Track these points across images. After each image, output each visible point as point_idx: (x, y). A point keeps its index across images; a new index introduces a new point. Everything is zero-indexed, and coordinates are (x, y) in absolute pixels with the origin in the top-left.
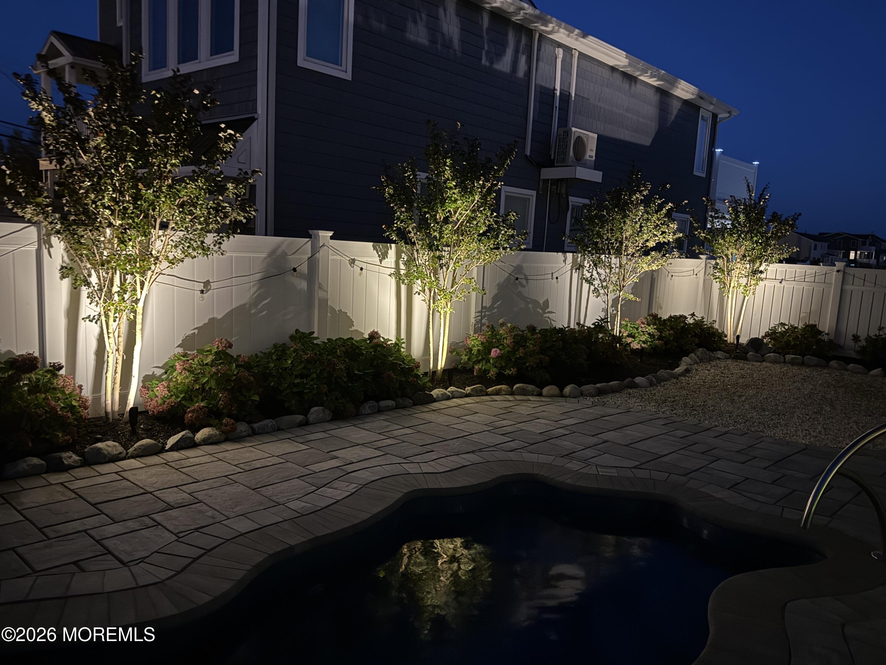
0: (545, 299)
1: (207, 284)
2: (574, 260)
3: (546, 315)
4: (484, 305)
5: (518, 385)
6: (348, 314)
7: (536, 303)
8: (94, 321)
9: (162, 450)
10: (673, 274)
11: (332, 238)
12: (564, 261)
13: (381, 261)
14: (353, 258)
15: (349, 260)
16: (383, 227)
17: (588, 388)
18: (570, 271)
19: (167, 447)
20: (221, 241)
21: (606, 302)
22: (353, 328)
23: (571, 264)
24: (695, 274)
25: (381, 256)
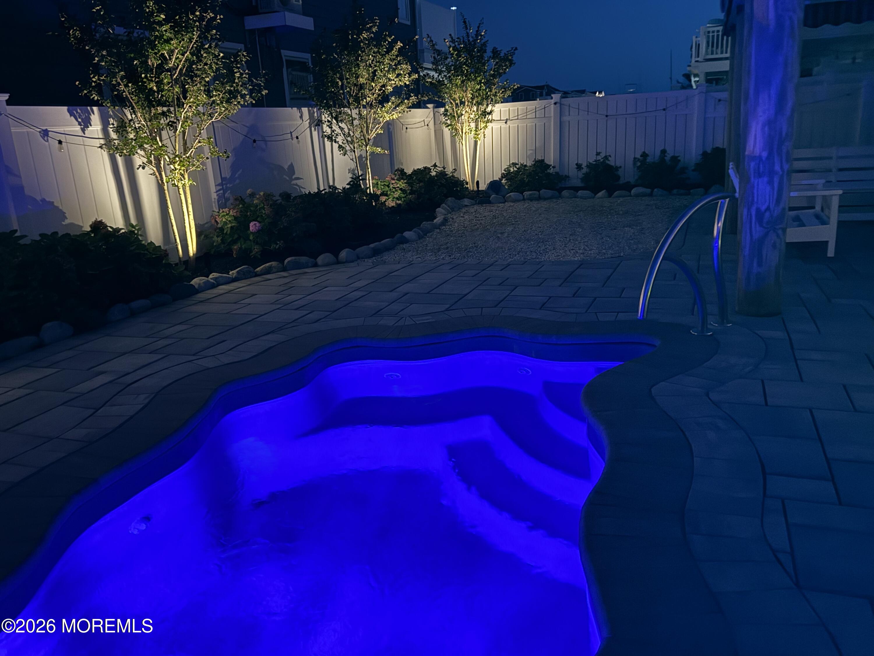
0: (289, 164)
2: (311, 115)
3: (294, 182)
4: (223, 176)
5: (289, 259)
6: (55, 204)
7: (280, 168)
10: (408, 126)
11: (9, 103)
12: (300, 117)
13: (83, 130)
14: (44, 128)
15: (40, 133)
16: (77, 83)
17: (363, 250)
18: (308, 129)
21: (354, 160)
22: (67, 222)
23: (309, 121)
24: (426, 124)
25: (82, 124)
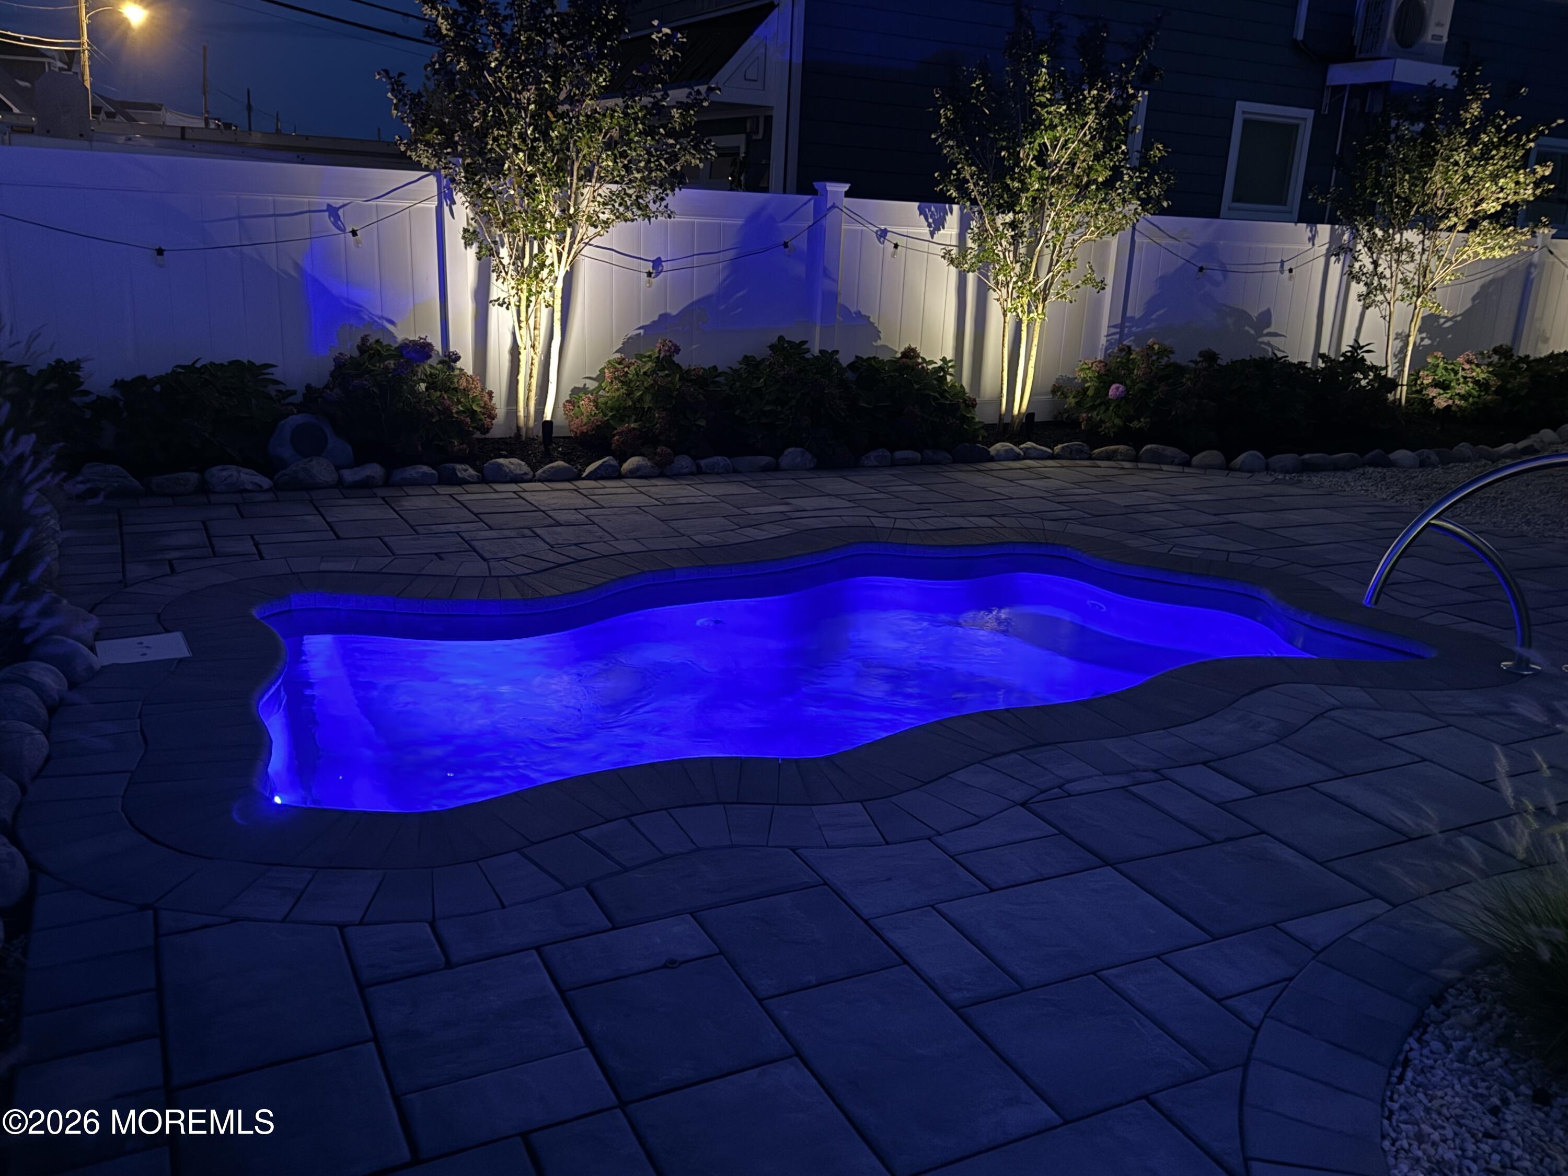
0: (1263, 309)
1: (657, 263)
2: (1334, 238)
3: (1266, 339)
4: (1128, 314)
5: (1148, 446)
6: (871, 320)
7: (1243, 316)
8: (505, 306)
9: (578, 477)
11: (848, 194)
12: (1309, 239)
13: (932, 234)
14: (883, 227)
15: (876, 233)
16: (936, 175)
17: (1280, 459)
18: (1322, 260)
19: (584, 474)
20: (664, 195)
21: (1387, 318)
22: (879, 343)
23: (1327, 246)
25: (933, 225)
